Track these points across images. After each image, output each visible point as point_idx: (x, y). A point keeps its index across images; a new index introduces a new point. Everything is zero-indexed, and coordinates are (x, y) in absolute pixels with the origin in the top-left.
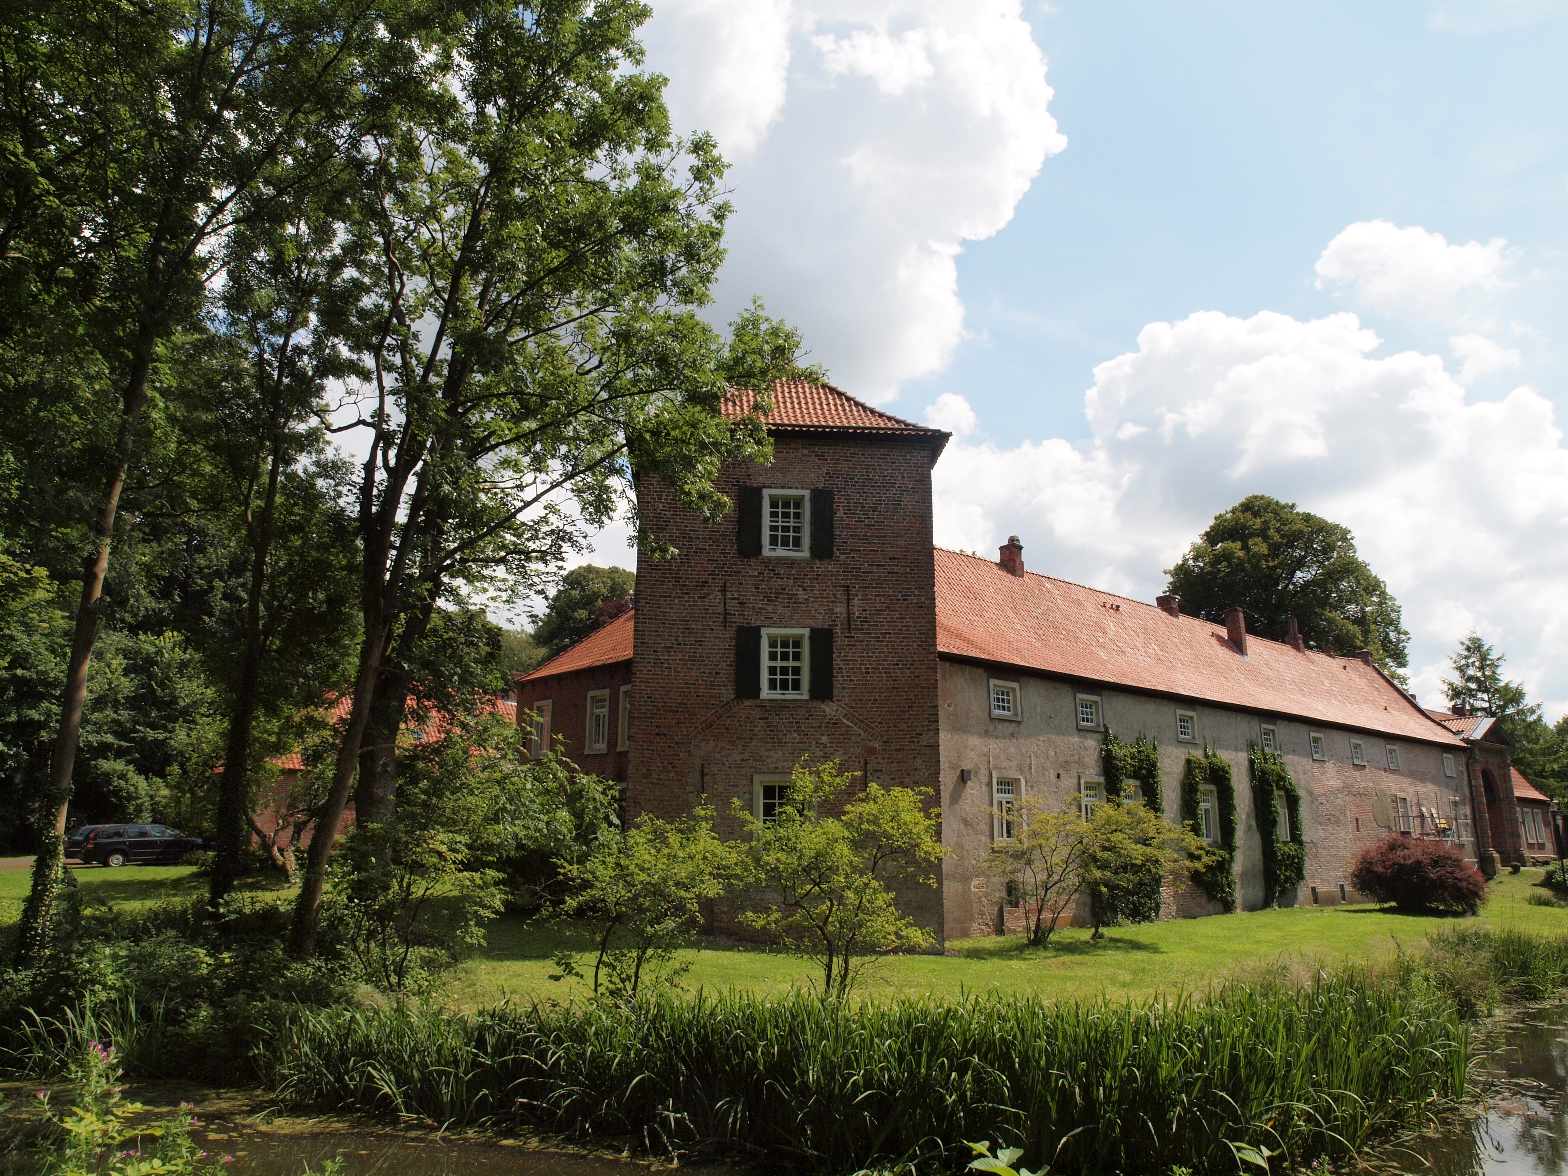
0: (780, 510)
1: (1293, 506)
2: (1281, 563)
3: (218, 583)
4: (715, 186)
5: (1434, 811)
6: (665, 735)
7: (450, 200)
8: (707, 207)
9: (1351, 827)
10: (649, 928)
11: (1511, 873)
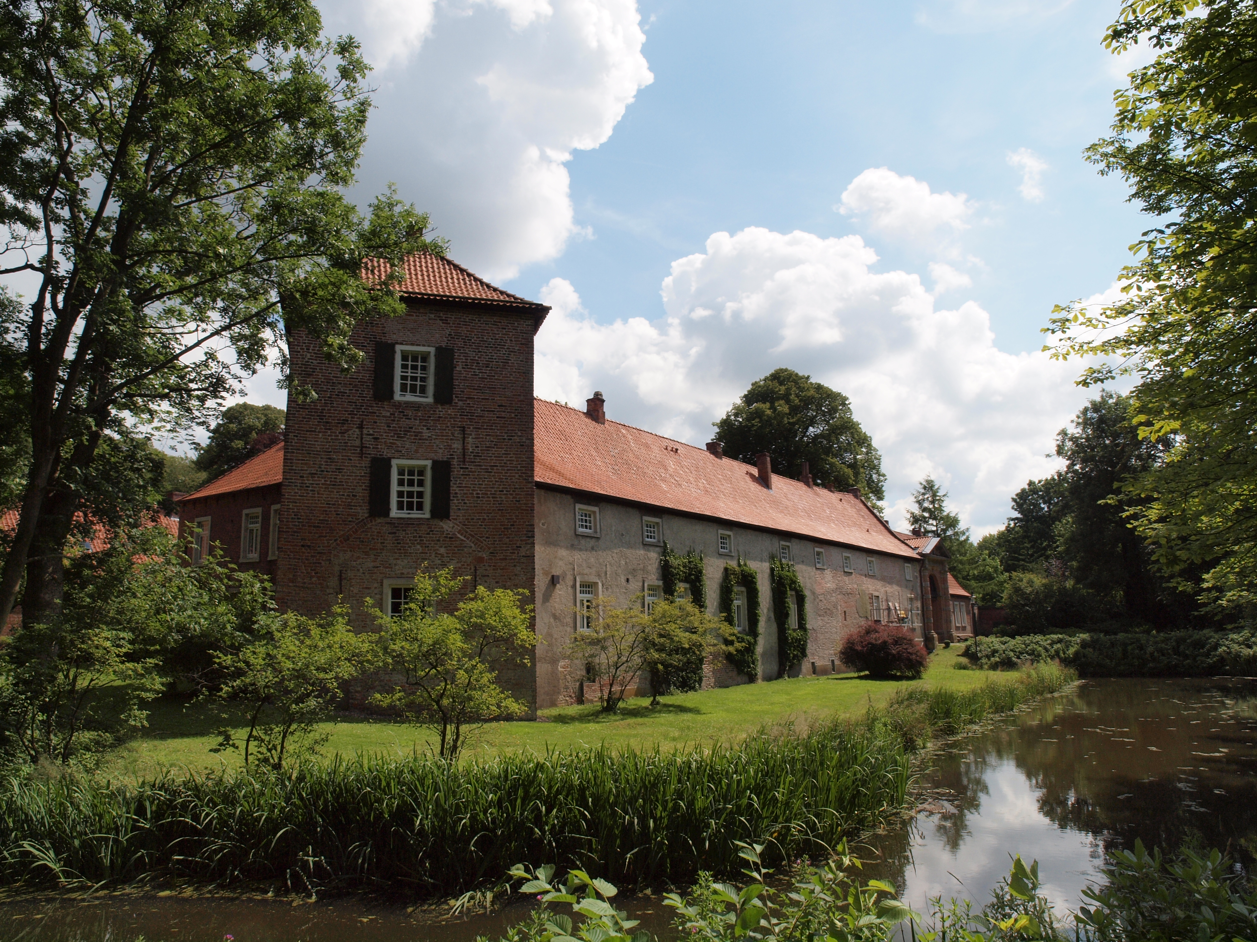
0: (410, 363)
1: (808, 377)
2: (798, 420)
4: (359, 85)
5: (897, 605)
6: (309, 546)
7: (117, 71)
8: (353, 102)
9: (841, 617)
10: (294, 706)
11: (944, 648)
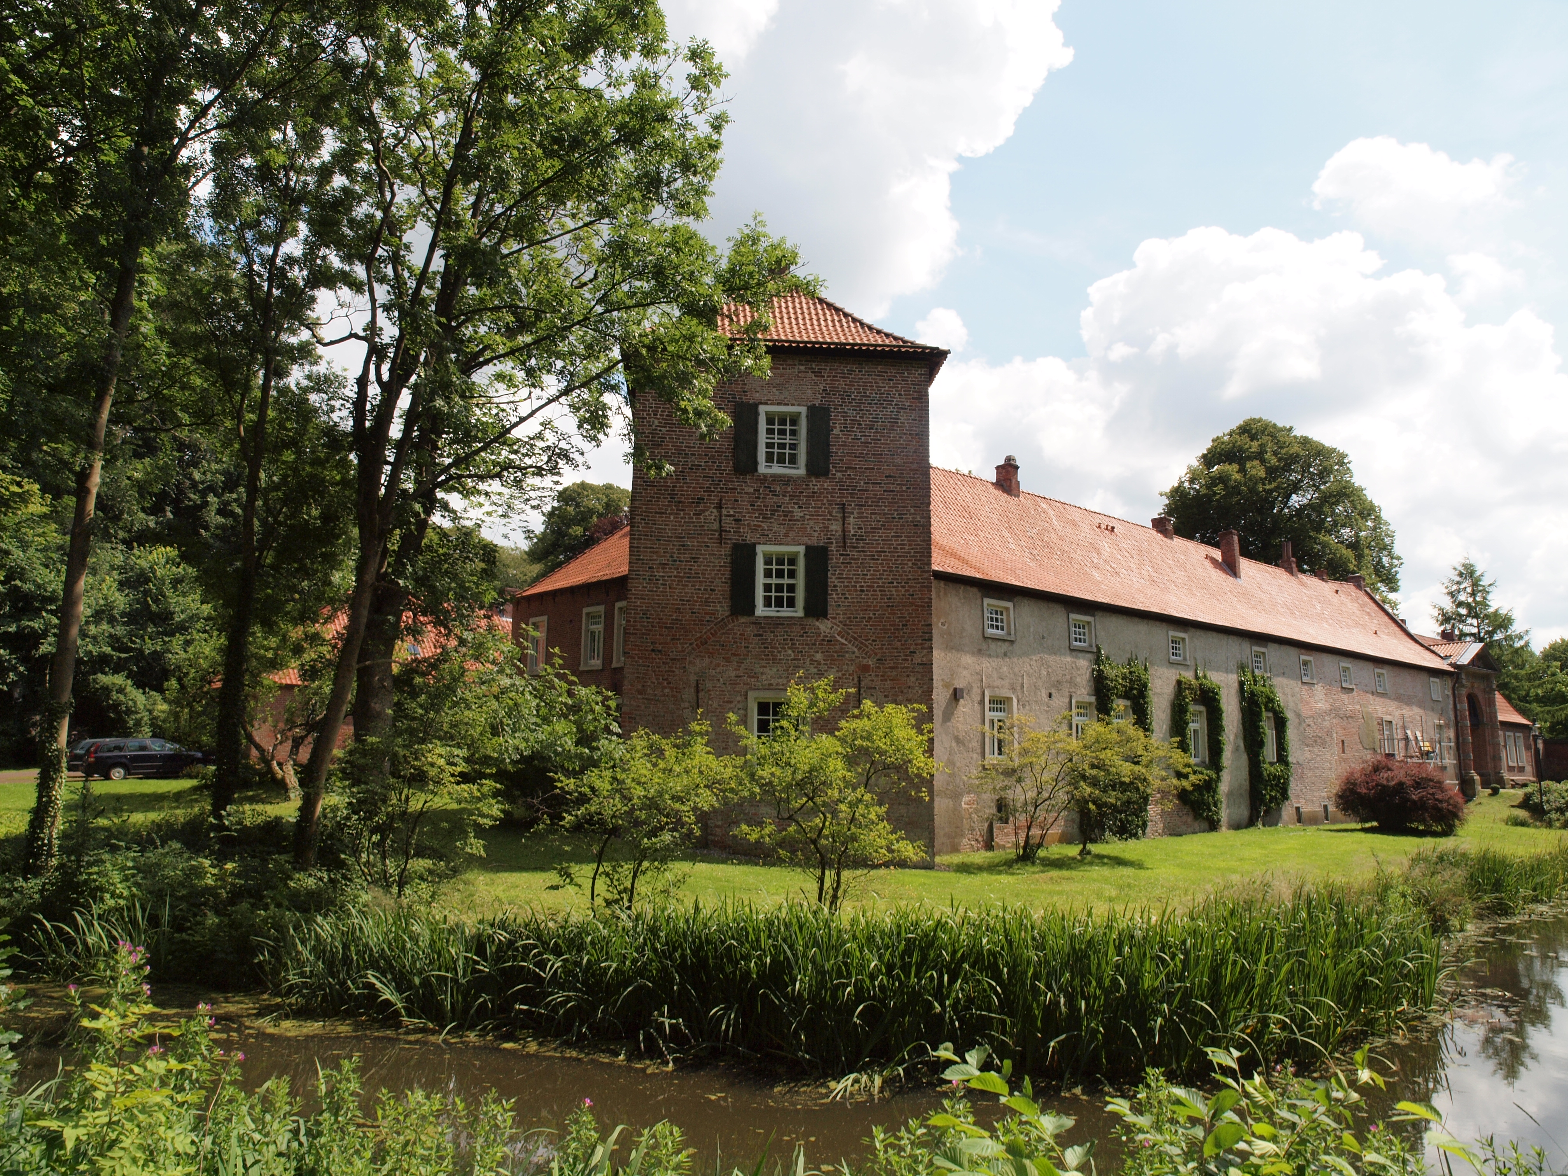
0: (776, 427)
1: (1291, 429)
2: (1277, 487)
3: (211, 498)
4: (712, 95)
5: (1418, 734)
6: (660, 651)
7: (441, 106)
8: (704, 116)
9: (1337, 749)
10: (646, 840)
11: (1490, 795)
